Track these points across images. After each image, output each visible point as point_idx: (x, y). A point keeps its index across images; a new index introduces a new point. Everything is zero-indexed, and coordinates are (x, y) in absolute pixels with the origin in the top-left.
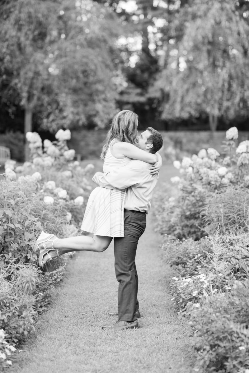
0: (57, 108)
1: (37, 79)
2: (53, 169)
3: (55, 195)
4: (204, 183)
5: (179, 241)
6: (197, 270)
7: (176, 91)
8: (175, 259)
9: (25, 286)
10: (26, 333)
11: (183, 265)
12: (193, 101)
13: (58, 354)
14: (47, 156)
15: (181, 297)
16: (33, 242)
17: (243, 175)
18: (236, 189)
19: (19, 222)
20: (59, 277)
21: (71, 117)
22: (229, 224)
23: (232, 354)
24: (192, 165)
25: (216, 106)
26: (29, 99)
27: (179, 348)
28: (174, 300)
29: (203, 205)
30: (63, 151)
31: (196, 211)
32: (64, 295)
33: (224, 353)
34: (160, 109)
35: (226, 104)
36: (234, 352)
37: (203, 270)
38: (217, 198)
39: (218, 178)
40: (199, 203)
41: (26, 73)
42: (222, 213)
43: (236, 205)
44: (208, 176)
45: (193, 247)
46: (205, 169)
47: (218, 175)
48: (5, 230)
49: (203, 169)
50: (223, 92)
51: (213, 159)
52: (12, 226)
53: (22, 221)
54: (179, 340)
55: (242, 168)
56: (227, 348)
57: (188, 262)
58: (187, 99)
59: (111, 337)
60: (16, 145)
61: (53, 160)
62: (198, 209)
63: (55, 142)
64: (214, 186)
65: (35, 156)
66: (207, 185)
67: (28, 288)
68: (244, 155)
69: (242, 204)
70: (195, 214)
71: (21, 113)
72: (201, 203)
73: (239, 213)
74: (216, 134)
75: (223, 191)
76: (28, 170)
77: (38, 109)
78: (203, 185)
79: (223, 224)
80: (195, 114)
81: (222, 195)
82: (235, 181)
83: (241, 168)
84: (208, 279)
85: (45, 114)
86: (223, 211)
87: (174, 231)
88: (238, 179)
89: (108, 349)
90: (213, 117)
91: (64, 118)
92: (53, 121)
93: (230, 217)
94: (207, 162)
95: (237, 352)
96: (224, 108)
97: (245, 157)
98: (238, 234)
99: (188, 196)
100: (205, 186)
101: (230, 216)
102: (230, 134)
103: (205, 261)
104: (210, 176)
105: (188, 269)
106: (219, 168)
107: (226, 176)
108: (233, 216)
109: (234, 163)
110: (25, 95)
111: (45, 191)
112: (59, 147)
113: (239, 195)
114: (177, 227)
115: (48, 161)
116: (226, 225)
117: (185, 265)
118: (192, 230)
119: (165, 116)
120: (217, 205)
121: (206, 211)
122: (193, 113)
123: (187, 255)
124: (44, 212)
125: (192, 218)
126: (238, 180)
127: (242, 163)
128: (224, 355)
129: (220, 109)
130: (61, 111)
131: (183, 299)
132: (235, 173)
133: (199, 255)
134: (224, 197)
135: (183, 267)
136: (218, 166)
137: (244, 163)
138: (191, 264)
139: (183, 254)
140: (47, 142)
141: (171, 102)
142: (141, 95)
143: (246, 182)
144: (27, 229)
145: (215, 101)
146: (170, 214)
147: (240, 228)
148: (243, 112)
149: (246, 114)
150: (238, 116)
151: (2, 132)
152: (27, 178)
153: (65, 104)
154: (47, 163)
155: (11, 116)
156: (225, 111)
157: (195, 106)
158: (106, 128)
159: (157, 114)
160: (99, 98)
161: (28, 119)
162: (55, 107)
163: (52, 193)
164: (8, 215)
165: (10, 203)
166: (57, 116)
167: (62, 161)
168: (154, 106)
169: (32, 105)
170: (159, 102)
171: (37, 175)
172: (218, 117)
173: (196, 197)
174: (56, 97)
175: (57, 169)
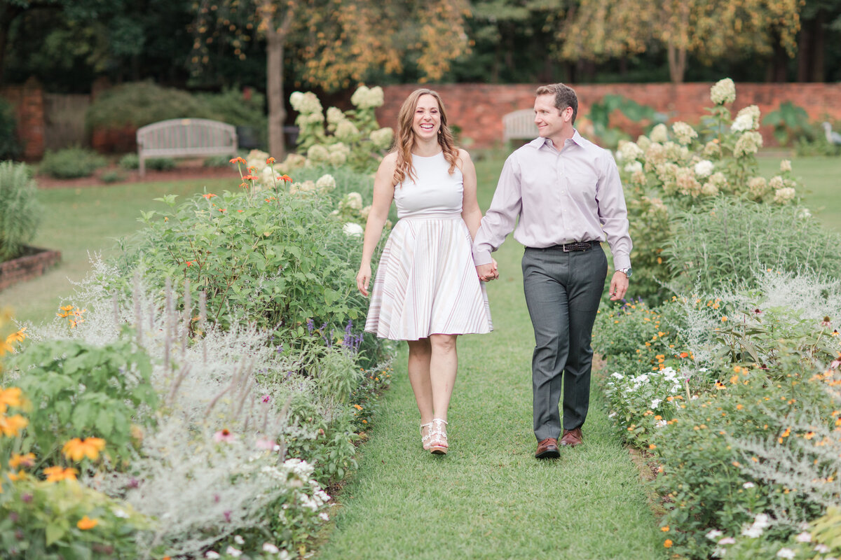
0: (337, 38)
2: (349, 169)
3: (362, 221)
4: (667, 193)
5: (620, 308)
6: (656, 363)
8: (612, 342)
9: (338, 385)
10: (341, 472)
11: (629, 355)
12: (632, 15)
13: (405, 508)
14: (336, 143)
15: (627, 411)
17: (746, 176)
18: (732, 204)
19: (313, 270)
21: (367, 55)
22: (719, 272)
23: (730, 496)
24: (640, 157)
25: (684, 27)
27: (629, 500)
28: (614, 417)
29: (666, 237)
30: (368, 130)
31: (650, 250)
32: (396, 412)
33: (716, 496)
34: (560, 36)
35: (704, 22)
36: (734, 494)
37: (668, 362)
38: (694, 222)
39: (696, 183)
40: (656, 234)
42: (705, 250)
43: (733, 236)
44: (675, 179)
45: (647, 319)
46: (669, 165)
47: (696, 176)
48: (288, 283)
49: (663, 165)
51: (685, 144)
52: (300, 276)
53: (318, 268)
54: (627, 488)
55: (744, 161)
56: (722, 486)
57: (638, 348)
58: (619, 14)
59: (499, 482)
61: (347, 149)
62: (655, 245)
63: (351, 112)
64: (687, 199)
65: (309, 141)
66: (673, 198)
67: (342, 391)
68: (747, 134)
69: (744, 233)
70: (649, 257)
71: (258, 48)
72: (660, 234)
73: (738, 250)
74: (685, 90)
75: (706, 209)
76: (298, 170)
77: (296, 38)
78: (664, 197)
79: (707, 274)
80: (636, 45)
81: (705, 217)
82: (729, 188)
83: (741, 162)
84: (680, 378)
85: (311, 49)
86: (707, 248)
88: (735, 184)
89: (497, 501)
90: (677, 50)
91: (354, 57)
92: (329, 64)
93: (720, 260)
94: (673, 150)
95: (740, 493)
96: (699, 33)
97: (750, 140)
98: (737, 291)
99: (634, 221)
100: (668, 200)
101: (720, 256)
102: (718, 93)
103: (672, 346)
104: (678, 180)
105: (638, 362)
106: (697, 162)
107: (710, 179)
108: (728, 256)
109: (727, 152)
110: (268, 8)
111: (342, 212)
112: (361, 123)
113: (740, 215)
115: (339, 151)
116: (713, 275)
117: (631, 355)
118: (643, 289)
119: (570, 51)
120: (694, 236)
121: (672, 248)
122: (632, 42)
123: (635, 336)
125: (642, 266)
126: (735, 187)
127: (744, 152)
128: (716, 499)
129: (691, 34)
130: (347, 42)
131: (633, 415)
132: (729, 172)
133: (661, 334)
134: (708, 220)
135: (628, 358)
136: (695, 158)
137: (747, 151)
138: (645, 352)
139: (627, 333)
140: (334, 114)
141: (583, 19)
142: (518, 4)
143: (751, 191)
144: (327, 284)
145: (681, 15)
147: (741, 280)
148: (742, 40)
149: (749, 42)
150: (731, 49)
151: (216, 90)
152: (307, 186)
153: (354, 27)
154: (338, 157)
155: (238, 56)
156: (703, 39)
157: (636, 28)
158: (444, 79)
159: (552, 47)
160: (429, 14)
161: (275, 60)
162: (333, 35)
163: (356, 217)
164: (292, 256)
165: (296, 231)
166: (338, 55)
167: (366, 151)
168: (546, 28)
169: (282, 31)
170: (557, 18)
171: (327, 179)
172: (687, 52)
173: (649, 223)
174: (336, 13)
175: (358, 168)
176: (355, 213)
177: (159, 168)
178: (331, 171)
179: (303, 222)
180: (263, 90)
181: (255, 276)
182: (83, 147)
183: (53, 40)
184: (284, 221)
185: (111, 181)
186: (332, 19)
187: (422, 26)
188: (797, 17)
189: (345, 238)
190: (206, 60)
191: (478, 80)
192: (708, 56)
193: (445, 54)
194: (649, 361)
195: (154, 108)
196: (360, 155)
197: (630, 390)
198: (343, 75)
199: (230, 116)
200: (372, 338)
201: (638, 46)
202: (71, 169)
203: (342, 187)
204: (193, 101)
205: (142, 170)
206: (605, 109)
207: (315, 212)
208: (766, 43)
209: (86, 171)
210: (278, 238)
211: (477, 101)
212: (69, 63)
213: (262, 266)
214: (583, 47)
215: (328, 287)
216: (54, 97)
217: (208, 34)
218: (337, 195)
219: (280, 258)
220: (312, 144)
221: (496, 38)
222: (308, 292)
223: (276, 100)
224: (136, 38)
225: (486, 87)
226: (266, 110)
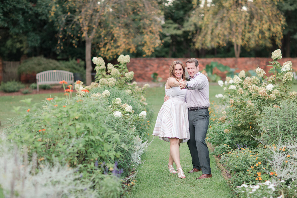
0: (112, 39)
1: (96, 15)
2: (116, 88)
3: (122, 110)
4: (253, 98)
6: (257, 176)
7: (207, 25)
8: (236, 166)
11: (244, 172)
12: (221, 33)
14: (111, 78)
16: (112, 152)
17: (287, 91)
19: (99, 135)
20: (134, 184)
21: (123, 46)
25: (240, 37)
26: (89, 32)
30: (124, 73)
31: (247, 123)
34: (194, 40)
35: (248, 35)
37: (262, 177)
39: (267, 93)
41: (86, 11)
42: (278, 124)
43: (290, 118)
46: (254, 86)
47: (267, 91)
48: (86, 141)
49: (252, 86)
50: (245, 26)
52: (92, 138)
53: (101, 133)
55: (287, 84)
57: (248, 169)
58: (217, 32)
60: (78, 70)
61: (115, 80)
63: (117, 65)
65: (100, 77)
66: (256, 100)
70: (246, 126)
71: (82, 44)
76: (95, 88)
77: (96, 40)
78: (252, 100)
82: (280, 96)
83: (285, 85)
85: (102, 44)
87: (224, 140)
88: (282, 94)
90: (237, 46)
91: (118, 47)
92: (108, 50)
93: (285, 129)
96: (246, 39)
97: (290, 75)
101: (285, 127)
102: (275, 55)
103: (265, 168)
104: (259, 92)
105: (248, 176)
106: (267, 85)
107: (273, 92)
108: (288, 127)
109: (279, 81)
110: (86, 28)
111: (113, 106)
112: (121, 69)
114: (227, 137)
115: (112, 81)
117: (245, 172)
119: (198, 45)
120: (273, 118)
121: (262, 123)
122: (221, 42)
123: (246, 163)
124: (117, 124)
125: (242, 130)
129: (243, 40)
130: (115, 41)
132: (280, 89)
133: (260, 163)
135: (244, 174)
137: (288, 80)
138: (251, 171)
139: (243, 162)
140: (110, 66)
141: (202, 34)
142: (178, 29)
144: (106, 141)
145: (239, 33)
146: (220, 126)
148: (261, 42)
149: (264, 43)
150: (257, 45)
151: (67, 60)
152: (98, 95)
153: (119, 36)
154: (111, 83)
155: (75, 46)
156: (247, 41)
157: (222, 37)
158: (152, 56)
159: (192, 44)
160: (146, 31)
161: (88, 48)
162: (110, 38)
163: (119, 108)
164: (88, 128)
165: (91, 116)
166: (112, 46)
167: (123, 81)
168: (189, 37)
169: (91, 37)
170: (193, 34)
171: (107, 92)
172: (241, 46)
173: (246, 111)
174: (112, 30)
175: (120, 88)
176: (119, 107)
177: (44, 88)
178: (109, 89)
179: (94, 112)
180: (84, 60)
181: (70, 138)
182: (16, 81)
183: (9, 43)
184: (85, 111)
185: (26, 93)
186: (110, 32)
187: (144, 35)
188: (282, 34)
189: (114, 118)
190: (62, 48)
191: (163, 57)
192: (249, 48)
193: (153, 46)
194: (254, 175)
195: (43, 66)
196: (121, 82)
197: (251, 193)
198: (114, 54)
199: (72, 69)
200: (126, 164)
201: (223, 44)
202: (11, 89)
203: (113, 95)
204: (58, 64)
205: (38, 89)
206: (211, 67)
207: (100, 107)
208: (270, 43)
209: (17, 89)
210: (82, 119)
211: (164, 64)
212: (15, 51)
213: (74, 133)
214: (202, 45)
215: (106, 142)
216: (6, 62)
217: (63, 38)
218: (111, 99)
219: (83, 129)
220: (101, 78)
221: (170, 41)
222: (96, 145)
223: (88, 63)
224: (37, 40)
225: (167, 59)
226: (85, 67)
